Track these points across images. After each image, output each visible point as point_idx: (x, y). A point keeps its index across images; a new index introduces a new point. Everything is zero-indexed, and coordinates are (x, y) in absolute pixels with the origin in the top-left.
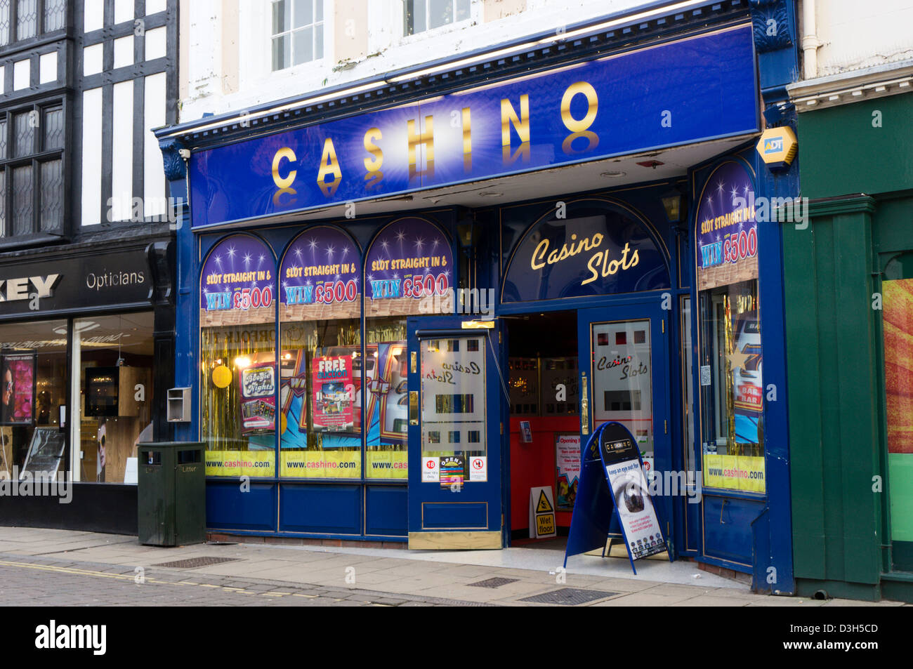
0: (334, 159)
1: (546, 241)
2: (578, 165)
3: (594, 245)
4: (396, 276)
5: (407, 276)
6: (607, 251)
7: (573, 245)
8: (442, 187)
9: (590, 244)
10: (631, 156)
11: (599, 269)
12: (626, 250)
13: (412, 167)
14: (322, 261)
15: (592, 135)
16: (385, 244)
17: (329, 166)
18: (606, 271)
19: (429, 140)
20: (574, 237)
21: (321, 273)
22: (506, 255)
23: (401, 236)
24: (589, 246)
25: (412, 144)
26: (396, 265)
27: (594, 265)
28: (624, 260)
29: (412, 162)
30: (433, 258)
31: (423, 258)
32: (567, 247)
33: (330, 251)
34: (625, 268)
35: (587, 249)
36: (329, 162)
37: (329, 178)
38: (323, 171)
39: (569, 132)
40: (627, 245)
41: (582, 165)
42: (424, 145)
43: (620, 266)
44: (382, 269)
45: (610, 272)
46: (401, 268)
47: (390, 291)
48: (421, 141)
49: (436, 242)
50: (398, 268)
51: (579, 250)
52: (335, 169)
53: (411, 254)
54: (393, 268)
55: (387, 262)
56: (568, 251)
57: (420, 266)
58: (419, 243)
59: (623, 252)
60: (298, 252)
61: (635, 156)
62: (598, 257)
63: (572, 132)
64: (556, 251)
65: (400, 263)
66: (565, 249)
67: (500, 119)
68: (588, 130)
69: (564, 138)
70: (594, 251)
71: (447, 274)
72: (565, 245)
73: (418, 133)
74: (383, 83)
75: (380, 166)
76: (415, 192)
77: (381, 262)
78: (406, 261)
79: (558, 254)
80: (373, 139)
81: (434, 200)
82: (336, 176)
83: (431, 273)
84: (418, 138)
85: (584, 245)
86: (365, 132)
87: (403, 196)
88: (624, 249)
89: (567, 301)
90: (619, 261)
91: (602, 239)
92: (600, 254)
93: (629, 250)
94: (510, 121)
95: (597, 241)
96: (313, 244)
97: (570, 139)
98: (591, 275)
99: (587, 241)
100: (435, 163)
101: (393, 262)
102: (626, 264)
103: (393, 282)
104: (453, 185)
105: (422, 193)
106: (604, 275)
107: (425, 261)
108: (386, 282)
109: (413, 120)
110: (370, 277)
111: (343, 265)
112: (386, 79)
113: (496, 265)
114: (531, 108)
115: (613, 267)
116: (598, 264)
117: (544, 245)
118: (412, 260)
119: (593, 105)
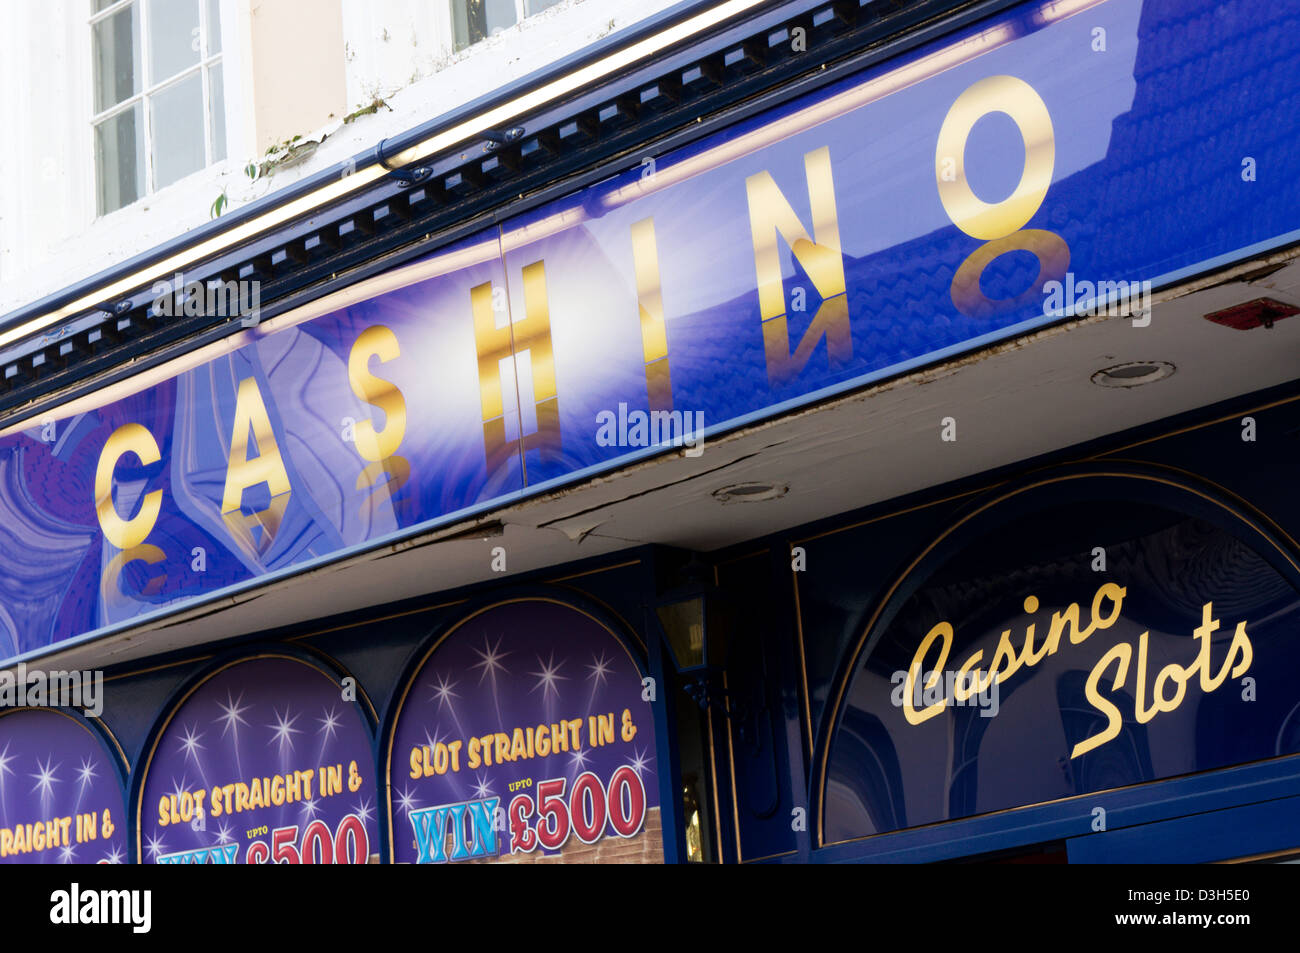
0: (265, 439)
1: (945, 630)
2: (1011, 346)
3: (1098, 623)
4: (483, 789)
5: (518, 785)
6: (1144, 639)
7: (1031, 631)
8: (587, 480)
9: (1085, 622)
10: (1183, 290)
11: (1124, 700)
12: (1207, 628)
13: (494, 426)
14: (263, 765)
15: (1047, 241)
16: (444, 691)
17: (254, 462)
18: (1149, 702)
19: (539, 338)
20: (1031, 605)
21: (259, 800)
22: (823, 693)
23: (491, 661)
24: (1082, 628)
25: (489, 357)
26: (481, 753)
27: (1104, 687)
28: (1203, 661)
29: (490, 412)
30: (592, 720)
31: (564, 723)
32: (1011, 639)
33: (284, 730)
34: (1209, 685)
35: (1077, 638)
36: (252, 452)
37: (256, 499)
38: (238, 480)
39: (968, 244)
40: (1207, 609)
41: (1023, 342)
42: (524, 357)
43: (1194, 682)
44: (442, 770)
45: (1161, 705)
46: (499, 760)
47: (469, 837)
48: (509, 348)
49: (600, 669)
50: (488, 762)
51: (1052, 645)
52: (270, 470)
53: (527, 715)
54: (474, 763)
55: (455, 746)
56: (1018, 651)
57: (556, 750)
58: (548, 677)
59: (1197, 633)
60: (191, 743)
61: (1196, 285)
62: (1116, 662)
63: (980, 243)
64: (978, 656)
65: (493, 746)
66: (1005, 646)
67: (749, 237)
68: (1030, 225)
69: (953, 267)
70: (1102, 642)
71: (639, 765)
72: (1006, 635)
73: (503, 323)
74: (377, 172)
75: (398, 444)
76: (506, 506)
77: (437, 747)
78: (511, 738)
79: (984, 666)
80: (374, 362)
81: (574, 531)
82: (274, 490)
83: (589, 767)
84: (505, 339)
85: (1068, 625)
86: (351, 345)
87: (472, 524)
88: (1199, 623)
89: (1030, 816)
90: (1186, 666)
91: (1124, 600)
92: (1123, 651)
93: (1216, 625)
94: (780, 238)
95: (1107, 606)
96: (233, 715)
97: (972, 266)
98: (1102, 722)
99: (1073, 612)
100: (561, 408)
101: (474, 744)
102: (1213, 675)
103: (475, 808)
104: (621, 468)
105: (528, 506)
106: (1142, 716)
107: (570, 732)
108: (456, 809)
109: (540, 263)
110: (406, 801)
111: (322, 771)
112: (382, 156)
113: (792, 728)
114: (843, 191)
115: (1170, 689)
116: (1119, 682)
117: (939, 641)
118: (529, 731)
119: (1039, 146)
